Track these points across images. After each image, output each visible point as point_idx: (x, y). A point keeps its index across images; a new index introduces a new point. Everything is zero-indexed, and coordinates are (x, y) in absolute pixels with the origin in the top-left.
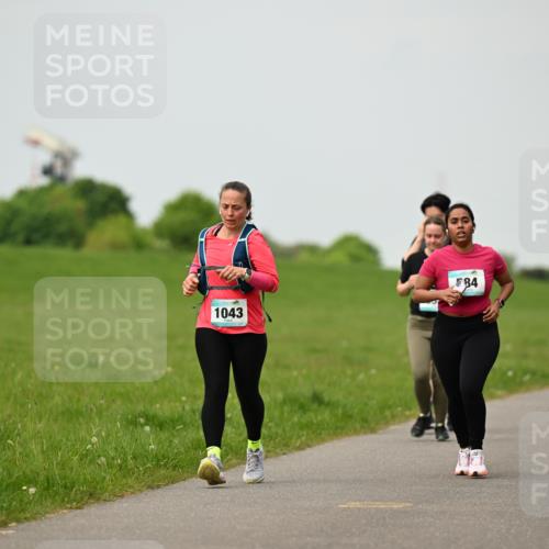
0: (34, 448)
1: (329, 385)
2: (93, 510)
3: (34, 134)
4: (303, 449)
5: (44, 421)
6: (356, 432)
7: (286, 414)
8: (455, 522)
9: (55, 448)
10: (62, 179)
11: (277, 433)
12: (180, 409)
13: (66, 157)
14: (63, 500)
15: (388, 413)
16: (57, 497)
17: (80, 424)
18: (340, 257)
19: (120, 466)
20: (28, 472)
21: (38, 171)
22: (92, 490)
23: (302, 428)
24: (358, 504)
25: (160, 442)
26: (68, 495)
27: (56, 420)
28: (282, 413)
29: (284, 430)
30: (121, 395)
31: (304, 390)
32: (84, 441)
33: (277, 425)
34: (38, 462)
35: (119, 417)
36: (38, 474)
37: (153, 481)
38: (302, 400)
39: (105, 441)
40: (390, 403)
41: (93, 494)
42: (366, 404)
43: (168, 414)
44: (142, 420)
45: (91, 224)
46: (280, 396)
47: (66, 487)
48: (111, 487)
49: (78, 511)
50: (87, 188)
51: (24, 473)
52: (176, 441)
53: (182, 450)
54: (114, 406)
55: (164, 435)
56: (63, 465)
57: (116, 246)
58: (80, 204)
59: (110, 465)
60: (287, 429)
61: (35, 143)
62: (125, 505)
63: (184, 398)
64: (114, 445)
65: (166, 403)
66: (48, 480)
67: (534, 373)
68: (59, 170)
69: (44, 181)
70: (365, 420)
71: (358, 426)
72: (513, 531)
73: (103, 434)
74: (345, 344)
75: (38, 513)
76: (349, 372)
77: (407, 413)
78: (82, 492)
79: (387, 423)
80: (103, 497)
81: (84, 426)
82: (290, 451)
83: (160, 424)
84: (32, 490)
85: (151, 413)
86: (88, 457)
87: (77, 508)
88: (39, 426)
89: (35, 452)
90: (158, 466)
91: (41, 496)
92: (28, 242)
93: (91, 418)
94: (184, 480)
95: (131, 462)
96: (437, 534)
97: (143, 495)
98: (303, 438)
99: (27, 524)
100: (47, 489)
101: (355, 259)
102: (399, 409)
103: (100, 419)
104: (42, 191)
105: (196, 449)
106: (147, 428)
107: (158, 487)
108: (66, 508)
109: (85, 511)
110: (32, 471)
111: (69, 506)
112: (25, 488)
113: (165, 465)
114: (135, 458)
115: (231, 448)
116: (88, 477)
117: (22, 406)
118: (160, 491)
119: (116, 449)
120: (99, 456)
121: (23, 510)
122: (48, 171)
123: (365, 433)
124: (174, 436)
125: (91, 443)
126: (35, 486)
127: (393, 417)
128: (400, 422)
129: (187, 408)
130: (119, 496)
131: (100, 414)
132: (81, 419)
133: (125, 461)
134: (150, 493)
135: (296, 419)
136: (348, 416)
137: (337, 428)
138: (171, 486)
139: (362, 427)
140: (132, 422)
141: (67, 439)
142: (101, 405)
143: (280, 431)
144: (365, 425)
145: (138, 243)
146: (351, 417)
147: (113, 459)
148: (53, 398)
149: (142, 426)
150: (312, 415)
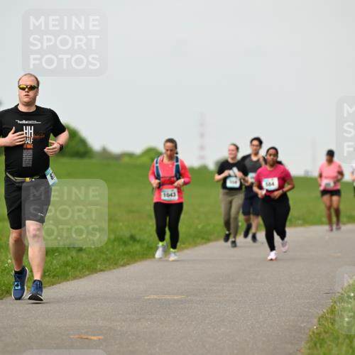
1: (140, 230)
7: (115, 247)
11: (110, 258)
23: (124, 255)
31: (126, 233)
33: (111, 253)
38: (124, 239)
46: (112, 237)
52: (55, 262)
53: (58, 267)
55: (48, 259)
60: (116, 255)
82: (118, 268)
94: (59, 283)
98: (125, 260)
105: (65, 266)
115: (85, 266)
124: (53, 259)
135: (121, 249)
137: (144, 254)
143: (112, 256)
150: (130, 247)
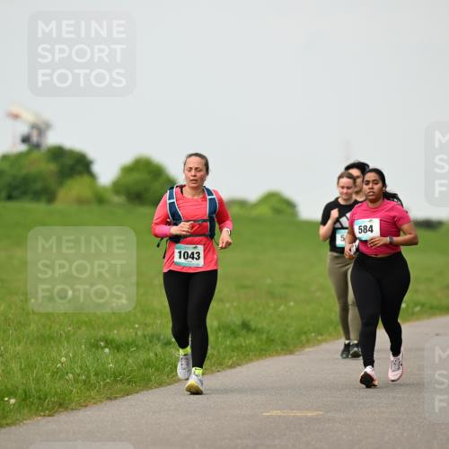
0: (14, 366)
1: (256, 314)
2: (63, 417)
3: (15, 110)
4: (235, 367)
5: (22, 344)
6: (278, 354)
7: (220, 339)
8: (359, 427)
9: (31, 366)
10: (37, 146)
12: (134, 334)
13: (41, 128)
14: (38, 409)
15: (303, 338)
16: (33, 407)
17: (52, 347)
18: (265, 210)
19: (85, 381)
20: (9, 386)
21: (18, 140)
22: (61, 401)
23: (233, 351)
24: (279, 413)
25: (117, 362)
26: (42, 405)
27: (32, 344)
28: (217, 337)
29: (219, 352)
30: (85, 322)
31: (235, 319)
32: (55, 361)
34: (18, 378)
35: (84, 341)
36: (17, 388)
37: (111, 394)
38: (233, 327)
39: (73, 360)
40: (306, 329)
41: (62, 404)
42: (286, 331)
43: (124, 338)
44: (102, 344)
45: (61, 183)
47: (40, 398)
48: (76, 399)
49: (50, 418)
50: (58, 153)
51: (6, 387)
52: (130, 361)
53: (135, 368)
54: (79, 332)
55: (120, 356)
56: (37, 381)
57: (81, 201)
58: (53, 167)
59: (76, 381)
60: (221, 350)
61: (16, 117)
62: (89, 413)
63: (137, 326)
64: (79, 364)
65: (122, 330)
66: (25, 392)
67: (423, 305)
68: (35, 139)
69: (23, 148)
70: (284, 343)
71: (279, 349)
72: (405, 434)
73: (71, 355)
74: (269, 281)
75: (17, 420)
76: (272, 305)
77: (319, 338)
78: (53, 403)
79: (303, 346)
80: (70, 407)
81: (55, 349)
82: (223, 369)
83: (117, 347)
84: (13, 401)
85: (110, 338)
86: (58, 374)
87: (49, 416)
88: (18, 348)
89: (15, 369)
90: (115, 381)
91: (20, 405)
92: (10, 198)
93: (60, 342)
94: (137, 393)
95: (93, 378)
96: (344, 437)
97: (103, 404)
98: (235, 358)
99: (8, 428)
100: (24, 400)
101: (277, 211)
102: (313, 334)
103: (68, 342)
104: (20, 156)
105: (146, 367)
106: (107, 350)
107: (116, 398)
108: (41, 416)
109: (55, 418)
110: (12, 385)
111: (42, 414)
112: (6, 399)
113: (121, 381)
114: (96, 374)
116: (59, 390)
117: (4, 331)
118: (117, 402)
119: (81, 367)
120: (67, 373)
121: (5, 418)
122: (26, 140)
123: (285, 354)
124: (128, 356)
125: (60, 362)
126: (15, 397)
127: (308, 341)
128: (314, 345)
129: (140, 333)
130: (83, 405)
131: (68, 338)
132: (52, 343)
133: (88, 377)
134: (109, 403)
135: (228, 343)
136: (270, 341)
137: (262, 350)
138: (126, 398)
139: (282, 350)
140: (94, 346)
141: (42, 360)
142: (69, 331)
144: (285, 348)
145: (100, 199)
146: (273, 341)
147: (79, 375)
148: (30, 326)
149: (103, 348)
150: (242, 339)
